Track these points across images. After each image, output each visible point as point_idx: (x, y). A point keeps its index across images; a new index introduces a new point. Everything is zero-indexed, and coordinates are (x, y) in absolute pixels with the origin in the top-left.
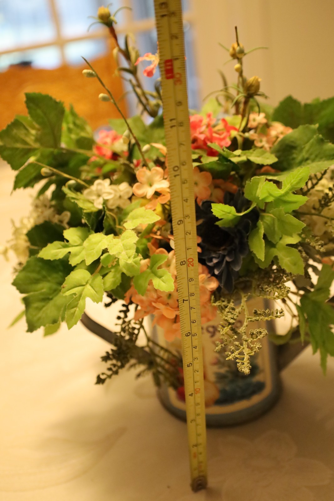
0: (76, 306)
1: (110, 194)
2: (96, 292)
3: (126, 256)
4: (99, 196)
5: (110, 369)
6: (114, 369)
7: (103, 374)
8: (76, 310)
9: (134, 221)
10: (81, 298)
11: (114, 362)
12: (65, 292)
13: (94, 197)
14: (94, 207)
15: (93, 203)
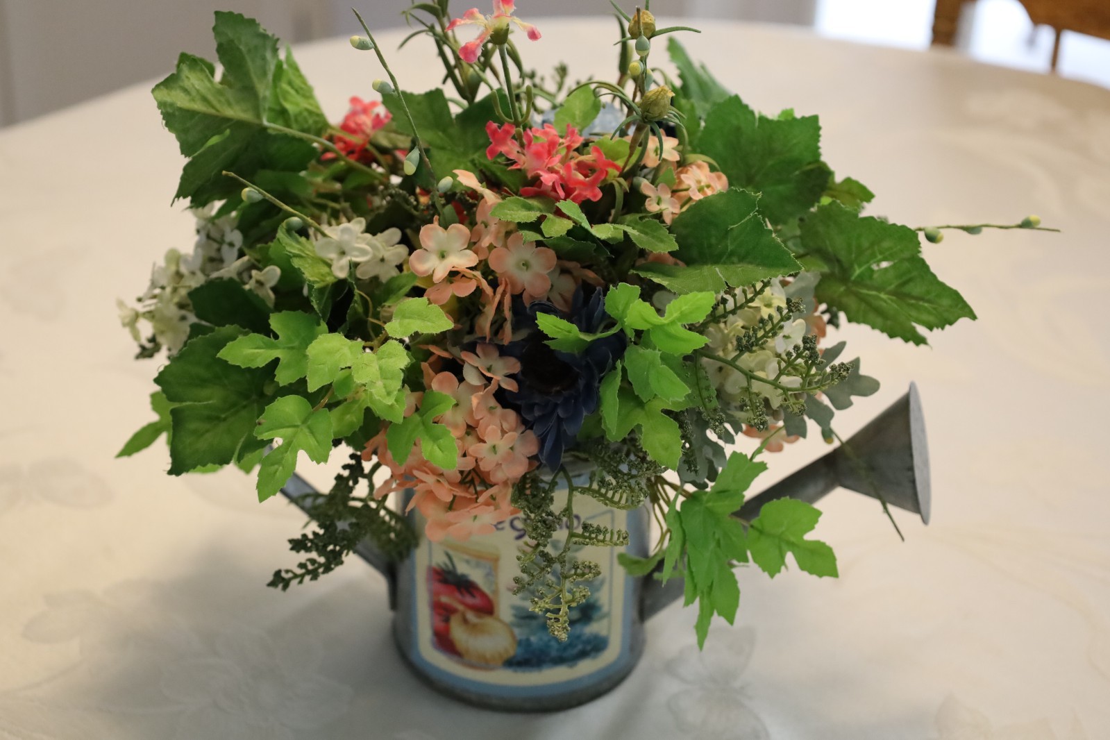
0: (279, 462)
1: (363, 252)
2: (318, 442)
3: (384, 390)
4: (343, 253)
5: (302, 566)
6: (310, 567)
7: (287, 571)
8: (277, 470)
9: (406, 321)
10: (290, 449)
11: (314, 555)
12: (261, 433)
13: (333, 255)
14: (331, 274)
15: (329, 266)
